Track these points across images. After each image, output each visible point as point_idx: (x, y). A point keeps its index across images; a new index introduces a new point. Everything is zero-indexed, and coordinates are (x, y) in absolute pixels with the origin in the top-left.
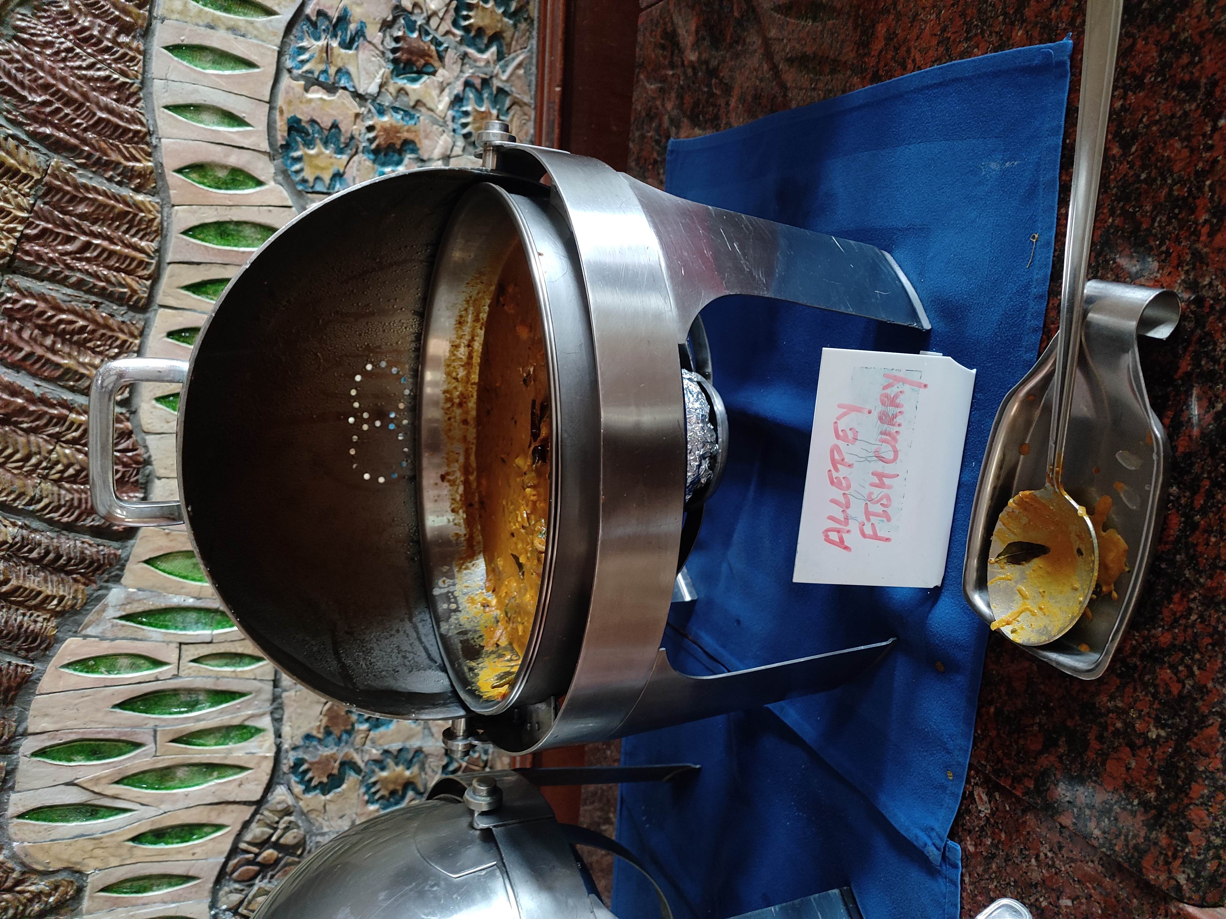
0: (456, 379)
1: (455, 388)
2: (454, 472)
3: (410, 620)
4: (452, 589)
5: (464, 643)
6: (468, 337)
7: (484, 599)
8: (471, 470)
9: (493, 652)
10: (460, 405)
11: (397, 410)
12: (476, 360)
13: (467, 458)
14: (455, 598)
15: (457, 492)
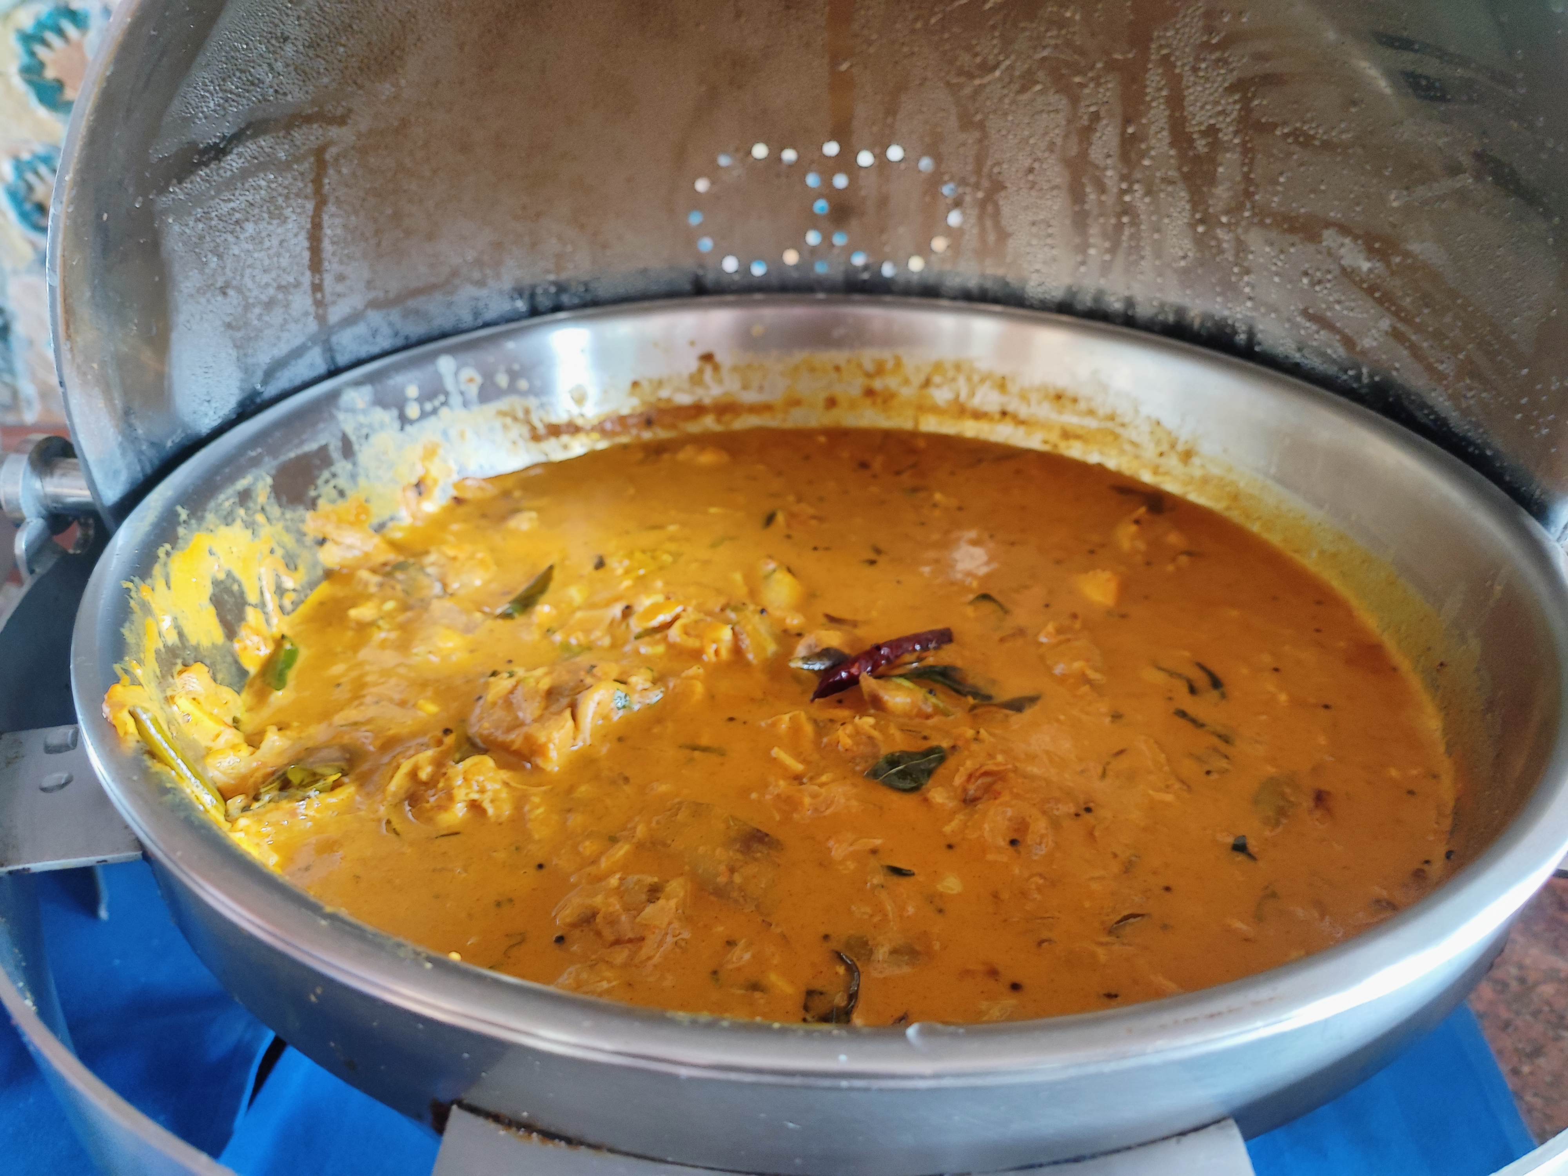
0: (927, 383)
1: (906, 382)
2: (720, 381)
3: (374, 304)
4: (456, 400)
5: (323, 457)
6: (1023, 411)
7: (435, 482)
8: (727, 418)
9: (300, 535)
10: (870, 393)
11: (849, 250)
12: (970, 429)
13: (754, 409)
14: (435, 411)
15: (678, 389)
